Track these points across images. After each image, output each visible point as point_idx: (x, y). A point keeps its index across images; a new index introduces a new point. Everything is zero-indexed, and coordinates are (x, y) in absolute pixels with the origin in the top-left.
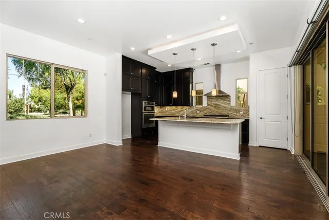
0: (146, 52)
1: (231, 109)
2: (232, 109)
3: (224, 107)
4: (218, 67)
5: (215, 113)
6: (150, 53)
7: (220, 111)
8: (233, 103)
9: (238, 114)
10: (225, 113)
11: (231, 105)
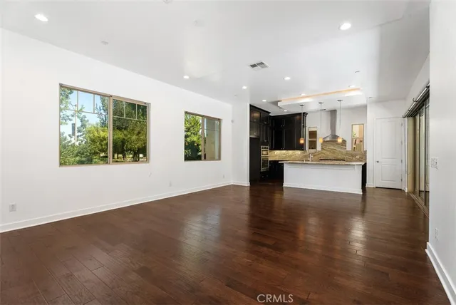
0: (276, 103)
2: (347, 153)
3: (340, 151)
4: (333, 113)
5: (330, 157)
6: (279, 104)
7: (335, 155)
8: (349, 147)
9: (355, 159)
10: (340, 157)
11: (347, 149)
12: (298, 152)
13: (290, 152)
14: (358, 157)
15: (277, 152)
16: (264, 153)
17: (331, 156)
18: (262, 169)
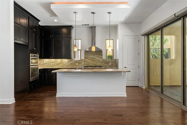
1: (103, 61)
3: (98, 60)
5: (91, 65)
7: (95, 63)
9: (108, 66)
11: (103, 58)
12: (65, 61)
13: (59, 60)
14: (110, 64)
15: (46, 61)
16: (34, 61)
17: (91, 63)
18: (31, 79)
